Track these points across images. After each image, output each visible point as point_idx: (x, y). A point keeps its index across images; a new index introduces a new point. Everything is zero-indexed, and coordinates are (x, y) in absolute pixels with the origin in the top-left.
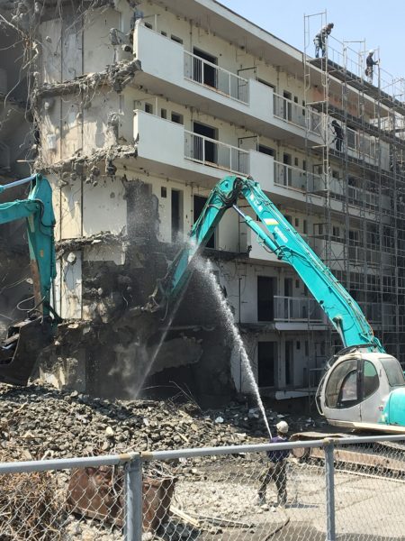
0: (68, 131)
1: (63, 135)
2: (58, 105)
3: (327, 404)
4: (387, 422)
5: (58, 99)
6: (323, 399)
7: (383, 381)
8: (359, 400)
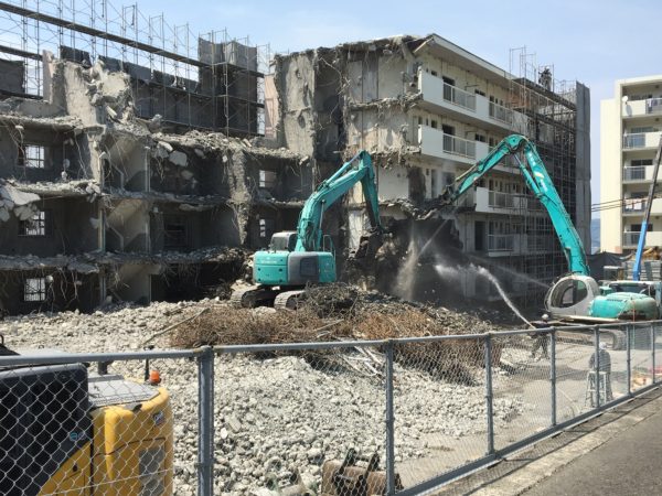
0: (367, 134)
1: (363, 136)
2: (360, 117)
3: (552, 305)
4: (592, 315)
5: (360, 113)
6: (549, 302)
7: (590, 292)
8: (574, 303)
